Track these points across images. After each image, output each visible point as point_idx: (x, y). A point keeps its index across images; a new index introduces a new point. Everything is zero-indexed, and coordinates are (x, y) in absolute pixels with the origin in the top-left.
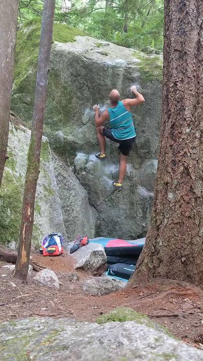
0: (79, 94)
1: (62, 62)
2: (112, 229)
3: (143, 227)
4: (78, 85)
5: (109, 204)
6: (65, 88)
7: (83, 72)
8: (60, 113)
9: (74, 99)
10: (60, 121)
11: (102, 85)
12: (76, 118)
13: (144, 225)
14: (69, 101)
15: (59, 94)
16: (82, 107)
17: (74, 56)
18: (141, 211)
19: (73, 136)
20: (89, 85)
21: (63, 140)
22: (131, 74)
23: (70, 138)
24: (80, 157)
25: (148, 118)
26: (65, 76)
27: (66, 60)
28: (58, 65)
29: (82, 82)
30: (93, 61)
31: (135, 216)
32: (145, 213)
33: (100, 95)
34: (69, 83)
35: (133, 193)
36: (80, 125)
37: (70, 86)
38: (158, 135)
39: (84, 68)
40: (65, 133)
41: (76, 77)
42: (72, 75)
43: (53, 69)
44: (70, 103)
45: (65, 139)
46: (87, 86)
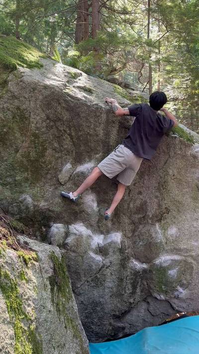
0: (56, 145)
1: (34, 99)
2: (91, 311)
3: (131, 303)
4: (56, 134)
5: (92, 285)
6: (36, 136)
7: (66, 116)
8: (27, 170)
9: (49, 151)
10: (27, 179)
11: (91, 135)
12: (49, 176)
13: (132, 301)
14: (42, 154)
15: (26, 144)
16: (59, 161)
17: (53, 92)
18: (130, 286)
19: (46, 201)
20: (73, 134)
21: (32, 208)
22: (128, 122)
23: (43, 204)
24: (57, 229)
25: (146, 177)
26: (37, 119)
27: (41, 97)
28: (27, 103)
29: (62, 129)
30: (81, 101)
31: (123, 293)
32: (134, 287)
33: (87, 148)
34: (43, 130)
35: (124, 268)
36: (55, 185)
37: (43, 133)
38: (157, 197)
39: (67, 110)
40: (34, 197)
41: (54, 121)
42: (48, 118)
43: (18, 108)
44: (43, 156)
45: (35, 206)
46: (69, 135)
